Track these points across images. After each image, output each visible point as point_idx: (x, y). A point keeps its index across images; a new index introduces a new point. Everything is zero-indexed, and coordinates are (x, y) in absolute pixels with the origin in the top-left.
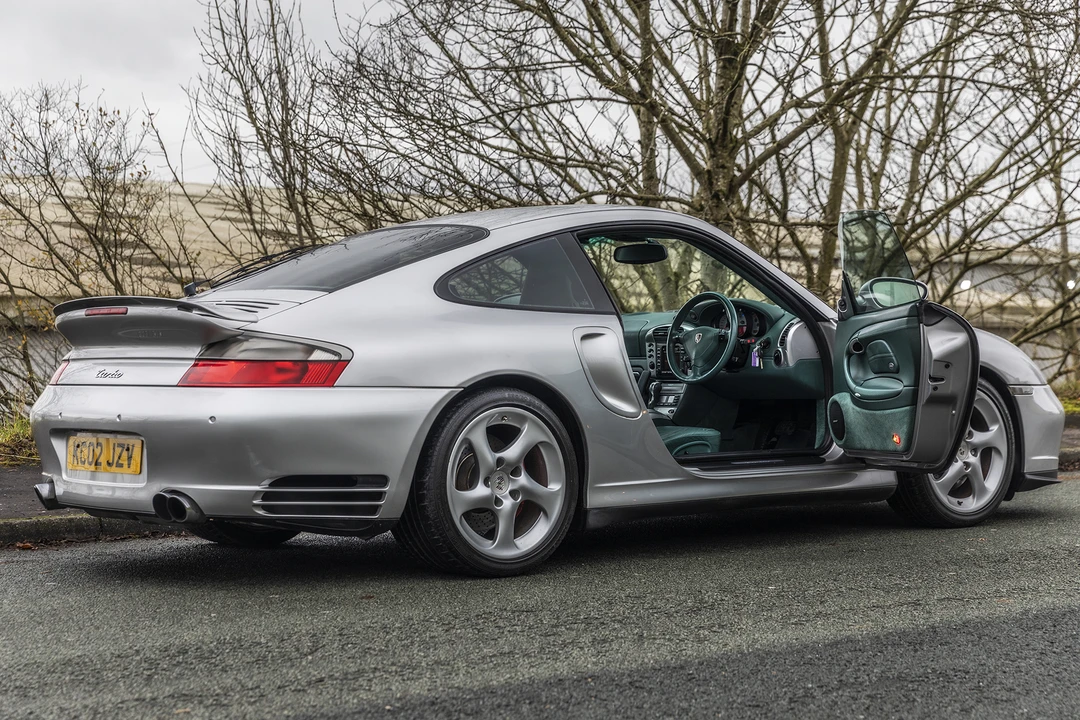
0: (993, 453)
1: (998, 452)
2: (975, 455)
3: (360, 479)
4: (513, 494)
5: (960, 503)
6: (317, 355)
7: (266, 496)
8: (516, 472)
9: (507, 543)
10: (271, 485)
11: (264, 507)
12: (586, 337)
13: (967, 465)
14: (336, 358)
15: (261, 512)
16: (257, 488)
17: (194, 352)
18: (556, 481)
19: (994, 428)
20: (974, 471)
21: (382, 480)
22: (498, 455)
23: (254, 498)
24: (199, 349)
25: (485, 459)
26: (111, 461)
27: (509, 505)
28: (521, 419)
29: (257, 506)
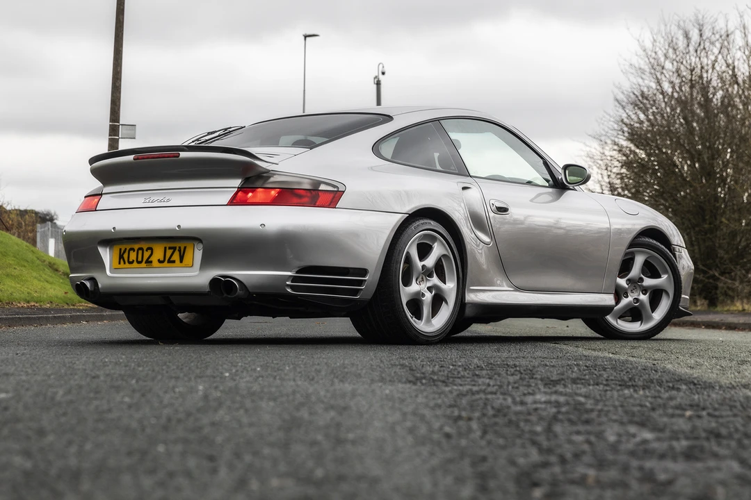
0: (662, 294)
1: (667, 294)
2: (645, 294)
3: (351, 271)
4: (429, 289)
6: (322, 187)
7: (294, 279)
8: (430, 275)
9: (428, 321)
10: (297, 272)
11: (291, 287)
12: (464, 188)
13: (637, 300)
14: (336, 189)
15: (289, 290)
16: (289, 273)
17: (237, 182)
18: (451, 281)
19: (665, 277)
20: (642, 303)
21: (363, 272)
22: (423, 263)
23: (288, 280)
24: (240, 181)
25: (417, 266)
26: (162, 259)
27: (428, 297)
28: (434, 239)
29: (288, 285)
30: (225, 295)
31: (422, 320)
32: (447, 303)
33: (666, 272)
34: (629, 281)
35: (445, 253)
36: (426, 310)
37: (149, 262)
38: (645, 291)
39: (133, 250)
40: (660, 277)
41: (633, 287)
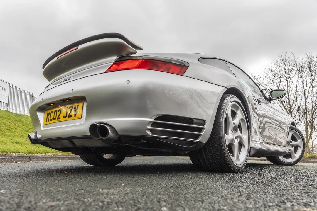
0: (299, 147)
1: (300, 147)
2: (292, 148)
6: (174, 62)
7: (154, 124)
8: (236, 130)
10: (155, 119)
11: (151, 131)
13: (290, 150)
14: (183, 65)
15: (149, 133)
16: (149, 120)
18: (245, 134)
21: (203, 122)
22: (233, 122)
23: (148, 125)
26: (65, 116)
27: (236, 143)
28: (237, 108)
29: (148, 129)
30: (100, 137)
31: (234, 157)
32: (244, 146)
33: (300, 139)
35: (243, 118)
36: (236, 150)
37: (59, 118)
38: (292, 146)
39: (52, 112)
40: (297, 141)
41: (288, 145)
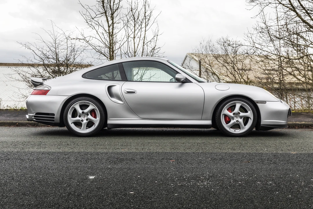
0: (249, 119)
3: (50, 114)
4: (87, 119)
5: (235, 131)
6: (45, 89)
9: (84, 130)
10: (35, 114)
11: (35, 119)
12: (111, 86)
14: (48, 89)
19: (249, 112)
20: (240, 123)
21: (53, 114)
23: (33, 117)
25: (79, 111)
34: (234, 114)
41: (236, 116)
